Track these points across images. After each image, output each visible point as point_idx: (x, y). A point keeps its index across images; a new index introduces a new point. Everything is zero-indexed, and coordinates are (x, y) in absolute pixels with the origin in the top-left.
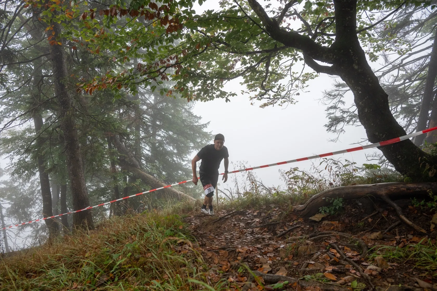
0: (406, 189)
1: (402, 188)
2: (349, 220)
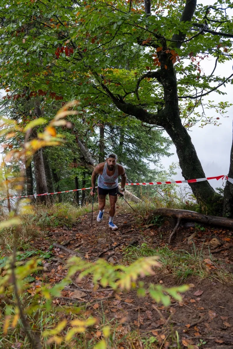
0: (191, 216)
1: (189, 215)
2: (161, 230)
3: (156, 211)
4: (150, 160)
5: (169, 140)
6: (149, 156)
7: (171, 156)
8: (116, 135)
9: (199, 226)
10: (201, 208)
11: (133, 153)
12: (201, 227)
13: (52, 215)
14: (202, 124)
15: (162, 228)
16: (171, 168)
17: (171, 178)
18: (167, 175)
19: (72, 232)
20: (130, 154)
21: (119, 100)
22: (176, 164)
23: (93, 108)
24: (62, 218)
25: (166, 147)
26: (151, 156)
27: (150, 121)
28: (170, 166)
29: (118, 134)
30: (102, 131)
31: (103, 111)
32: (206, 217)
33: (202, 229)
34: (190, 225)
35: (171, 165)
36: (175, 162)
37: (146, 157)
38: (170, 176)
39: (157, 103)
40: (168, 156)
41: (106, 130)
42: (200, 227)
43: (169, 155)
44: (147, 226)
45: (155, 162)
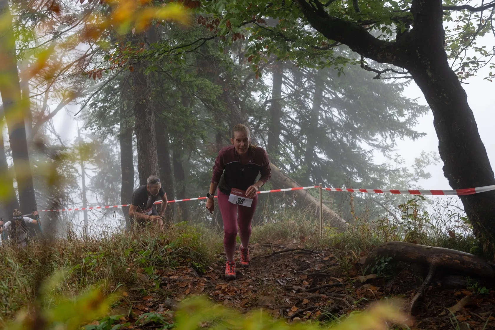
0: (459, 262)
1: (456, 259)
2: (392, 289)
3: (384, 247)
4: (374, 145)
5: (417, 104)
6: (373, 135)
7: (419, 138)
8: (306, 90)
9: (476, 285)
10: (482, 247)
11: (340, 129)
12: (481, 286)
13: (168, 243)
14: (490, 74)
15: (396, 284)
16: (419, 163)
17: (417, 184)
18: (409, 179)
19: (205, 279)
20: (333, 131)
21: (315, 9)
22: (429, 157)
23: (260, 29)
24: (187, 251)
25: (409, 120)
26: (378, 136)
27: (379, 55)
28: (416, 159)
29: (311, 87)
30: (278, 81)
31: (281, 35)
32: (491, 265)
33: (483, 291)
34: (455, 281)
35: (419, 156)
36: (427, 151)
37: (367, 138)
38: (416, 180)
39: (396, 20)
40: (413, 138)
41: (286, 78)
42: (478, 287)
43: (414, 135)
44: (362, 279)
45: (385, 149)
